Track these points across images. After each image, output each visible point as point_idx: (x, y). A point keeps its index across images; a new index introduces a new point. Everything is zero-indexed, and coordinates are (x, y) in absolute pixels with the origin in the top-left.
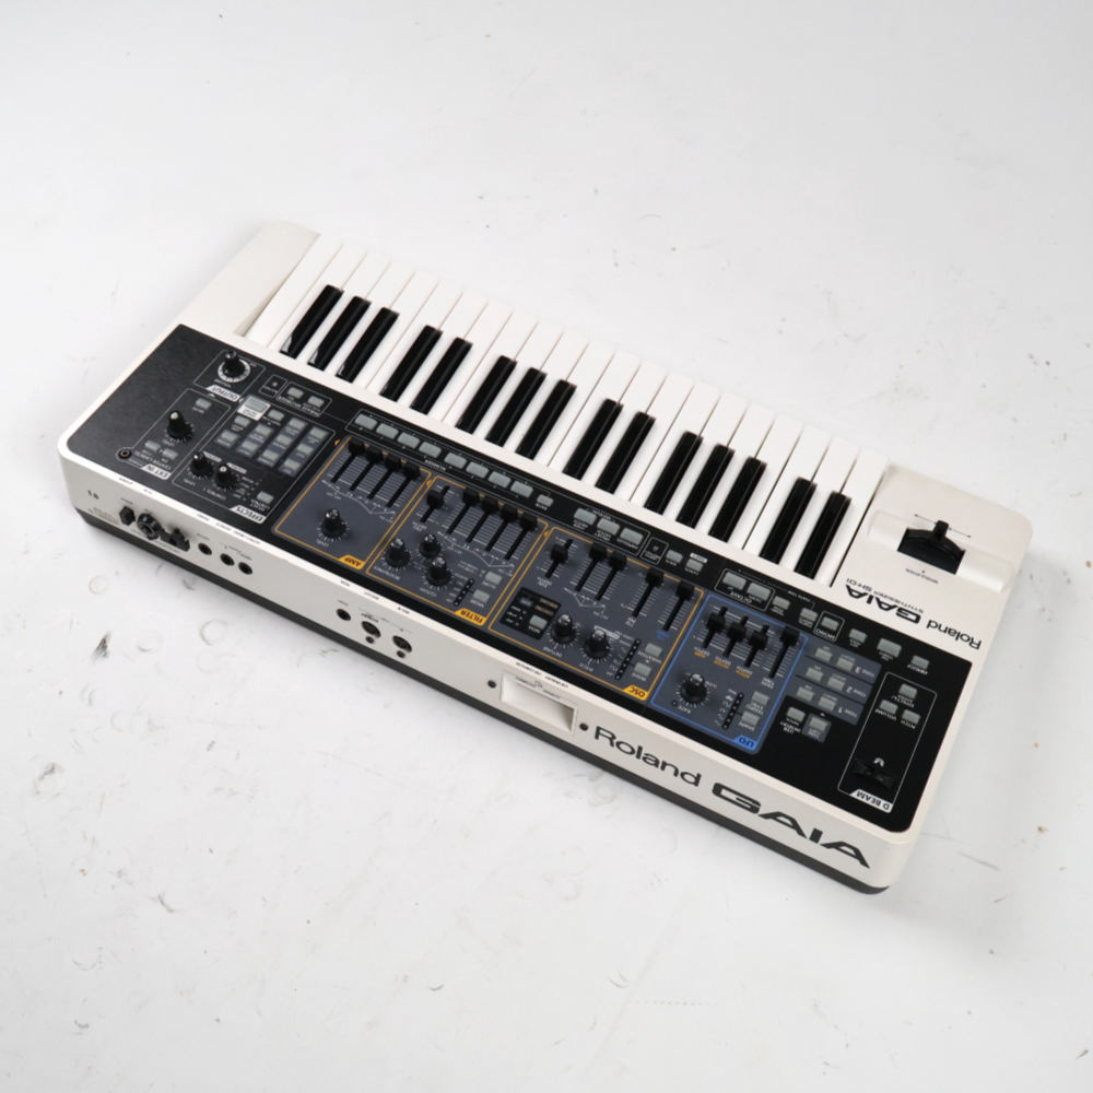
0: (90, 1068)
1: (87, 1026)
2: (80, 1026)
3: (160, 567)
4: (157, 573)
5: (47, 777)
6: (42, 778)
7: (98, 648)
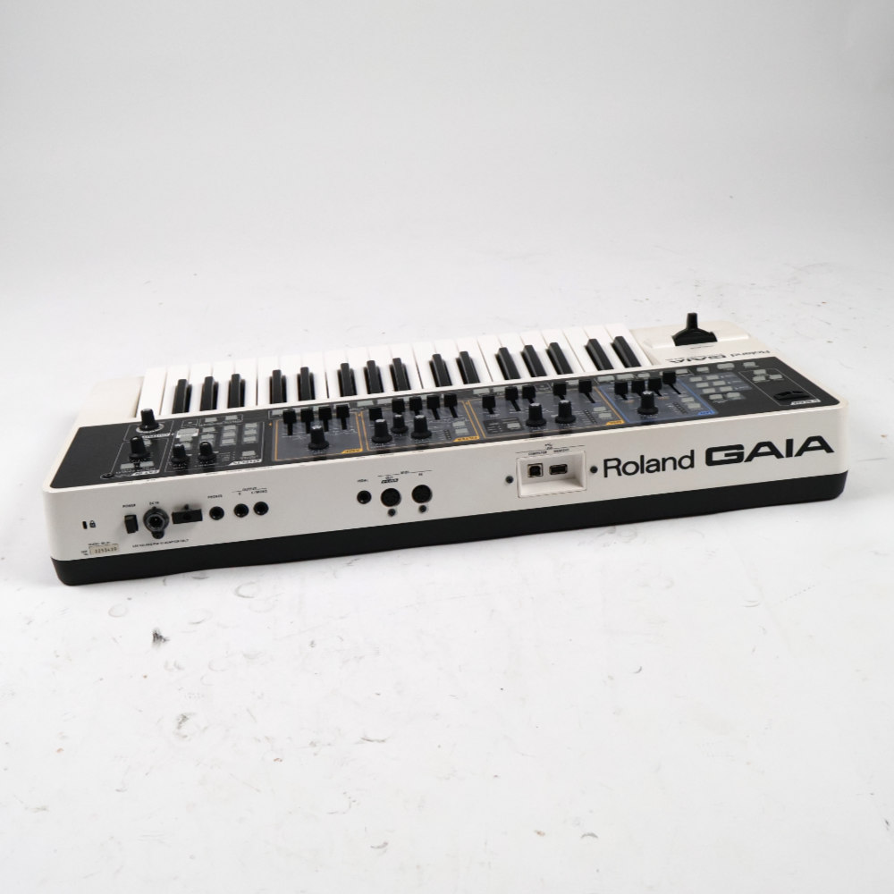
0: (418, 867)
1: (386, 844)
2: (379, 847)
3: (164, 581)
4: (165, 585)
5: (183, 724)
6: (179, 727)
7: (154, 640)
